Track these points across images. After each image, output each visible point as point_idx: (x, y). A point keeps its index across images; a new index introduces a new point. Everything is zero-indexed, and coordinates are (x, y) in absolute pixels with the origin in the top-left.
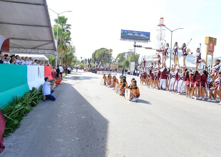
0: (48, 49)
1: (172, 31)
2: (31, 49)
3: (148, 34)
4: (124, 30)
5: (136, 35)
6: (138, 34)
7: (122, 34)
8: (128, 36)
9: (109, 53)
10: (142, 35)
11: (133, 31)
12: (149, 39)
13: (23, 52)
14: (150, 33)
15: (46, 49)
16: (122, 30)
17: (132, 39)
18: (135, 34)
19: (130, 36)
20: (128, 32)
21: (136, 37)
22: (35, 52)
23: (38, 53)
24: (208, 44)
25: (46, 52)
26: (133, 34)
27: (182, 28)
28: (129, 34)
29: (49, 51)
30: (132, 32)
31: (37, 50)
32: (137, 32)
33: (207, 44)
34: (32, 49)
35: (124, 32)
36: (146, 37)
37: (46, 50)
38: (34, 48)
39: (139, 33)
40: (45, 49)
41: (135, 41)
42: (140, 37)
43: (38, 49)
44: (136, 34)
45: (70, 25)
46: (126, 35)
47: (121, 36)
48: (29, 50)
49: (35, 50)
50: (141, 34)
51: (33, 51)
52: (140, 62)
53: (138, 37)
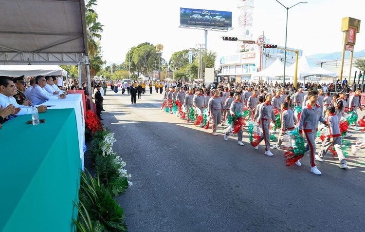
0: (71, 51)
1: (288, 9)
2: (31, 52)
3: (228, 16)
4: (186, 9)
5: (206, 17)
6: (211, 15)
7: (182, 16)
8: (193, 19)
9: (157, 52)
10: (217, 18)
11: (202, 10)
12: (230, 25)
13: (14, 59)
14: (231, 12)
15: (65, 53)
16: (181, 8)
17: (200, 25)
18: (204, 15)
19: (197, 20)
20: (193, 11)
21: (207, 20)
22: (41, 59)
23: (47, 62)
24: (347, 31)
25: (65, 58)
26: (201, 15)
27: (305, 3)
28: (195, 16)
29: (70, 55)
30: (200, 12)
31: (46, 54)
32: (209, 11)
33: (344, 31)
34: (33, 52)
35: (185, 12)
36: (226, 21)
37: (64, 55)
38: (38, 51)
39: (213, 13)
40: (62, 53)
41: (207, 29)
42: (215, 21)
43: (48, 53)
44: (207, 15)
46: (188, 18)
47: (181, 19)
48: (27, 56)
49: (41, 54)
50: (215, 15)
51: (36, 57)
52: (219, 67)
53: (210, 22)
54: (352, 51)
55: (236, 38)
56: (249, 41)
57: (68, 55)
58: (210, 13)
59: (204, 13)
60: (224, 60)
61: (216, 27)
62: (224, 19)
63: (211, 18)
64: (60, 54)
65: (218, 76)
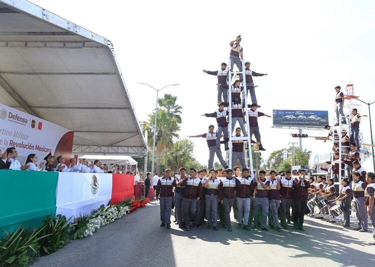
0: (134, 145)
1: (369, 104)
2: (107, 146)
3: (324, 115)
4: (278, 111)
5: (300, 117)
6: (305, 115)
7: (274, 117)
8: (286, 120)
9: (255, 152)
10: (311, 117)
11: (295, 111)
13: (96, 151)
14: (327, 112)
15: (130, 146)
16: (274, 110)
17: (294, 124)
18: (298, 115)
19: (290, 120)
20: (286, 112)
21: (301, 120)
22: (113, 151)
23: (117, 153)
25: (130, 150)
26: (295, 115)
28: (288, 117)
29: (134, 148)
30: (293, 112)
31: (117, 147)
32: (303, 111)
34: (108, 146)
35: (277, 113)
36: (321, 120)
37: (130, 148)
38: (111, 145)
39: (307, 113)
40: (128, 146)
41: (301, 128)
42: (310, 120)
43: (118, 146)
44: (301, 115)
45: (180, 107)
46: (281, 119)
47: (274, 120)
48: (104, 149)
49: (114, 148)
50: (310, 115)
51: (110, 150)
52: (313, 166)
53: (305, 121)
55: (307, 135)
56: (322, 137)
57: (133, 148)
58: (304, 113)
59: (298, 113)
60: (318, 158)
61: (311, 126)
62: (320, 118)
63: (306, 117)
64: (127, 148)
65: (314, 175)
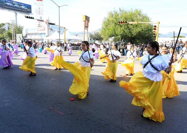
1: (59, 7)
3: (29, 7)
5: (16, 5)
6: (18, 5)
8: (6, 5)
10: (22, 7)
11: (12, 1)
12: (31, 12)
14: (31, 5)
17: (12, 9)
18: (15, 4)
19: (9, 6)
20: (6, 1)
21: (17, 8)
26: (12, 4)
27: (67, 5)
28: (8, 4)
32: (17, 2)
33: (84, 21)
36: (28, 10)
39: (20, 4)
41: (16, 12)
42: (21, 8)
44: (16, 4)
46: (4, 4)
50: (21, 6)
52: (25, 34)
53: (19, 9)
54: (87, 30)
55: (33, 18)
56: (41, 20)
58: (18, 4)
59: (14, 3)
60: (28, 30)
61: (22, 12)
62: (27, 8)
63: (19, 6)
65: (25, 39)
